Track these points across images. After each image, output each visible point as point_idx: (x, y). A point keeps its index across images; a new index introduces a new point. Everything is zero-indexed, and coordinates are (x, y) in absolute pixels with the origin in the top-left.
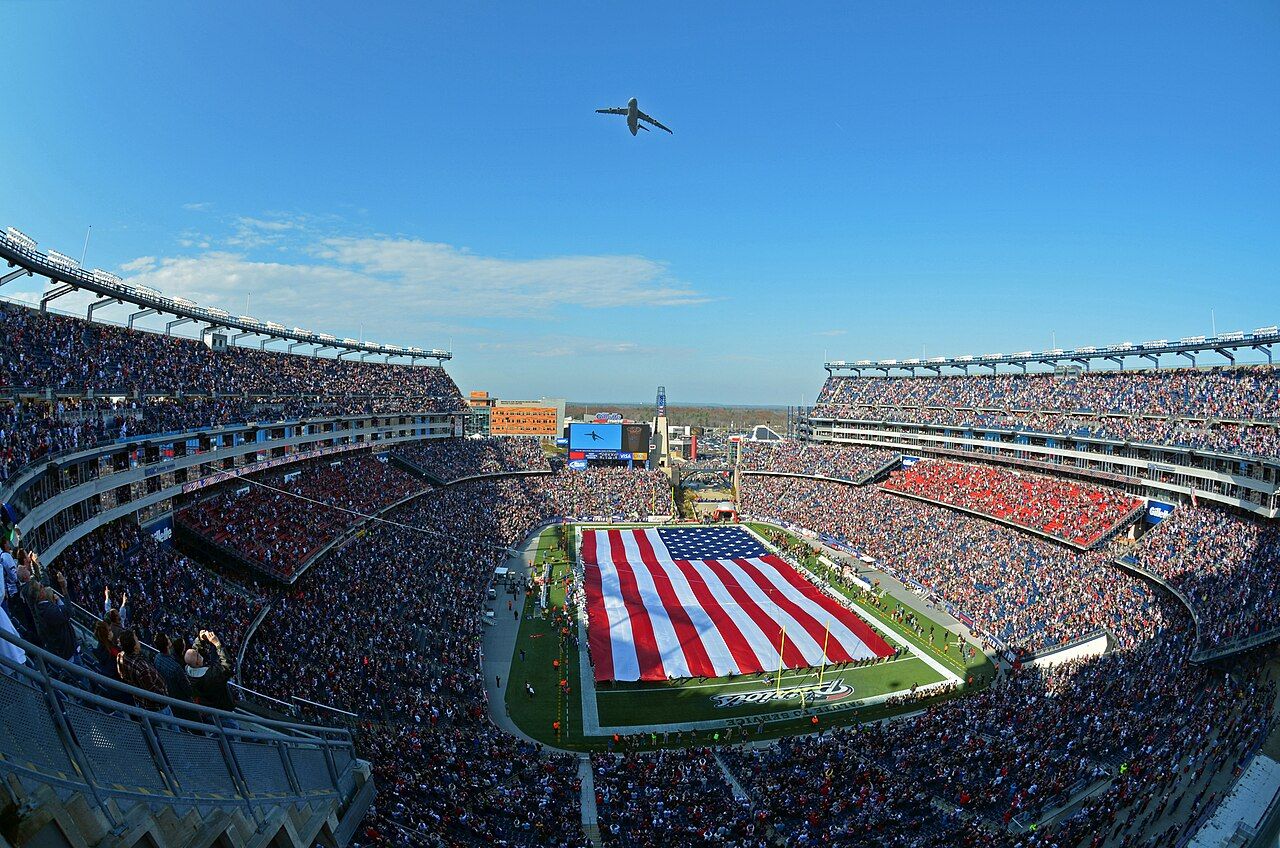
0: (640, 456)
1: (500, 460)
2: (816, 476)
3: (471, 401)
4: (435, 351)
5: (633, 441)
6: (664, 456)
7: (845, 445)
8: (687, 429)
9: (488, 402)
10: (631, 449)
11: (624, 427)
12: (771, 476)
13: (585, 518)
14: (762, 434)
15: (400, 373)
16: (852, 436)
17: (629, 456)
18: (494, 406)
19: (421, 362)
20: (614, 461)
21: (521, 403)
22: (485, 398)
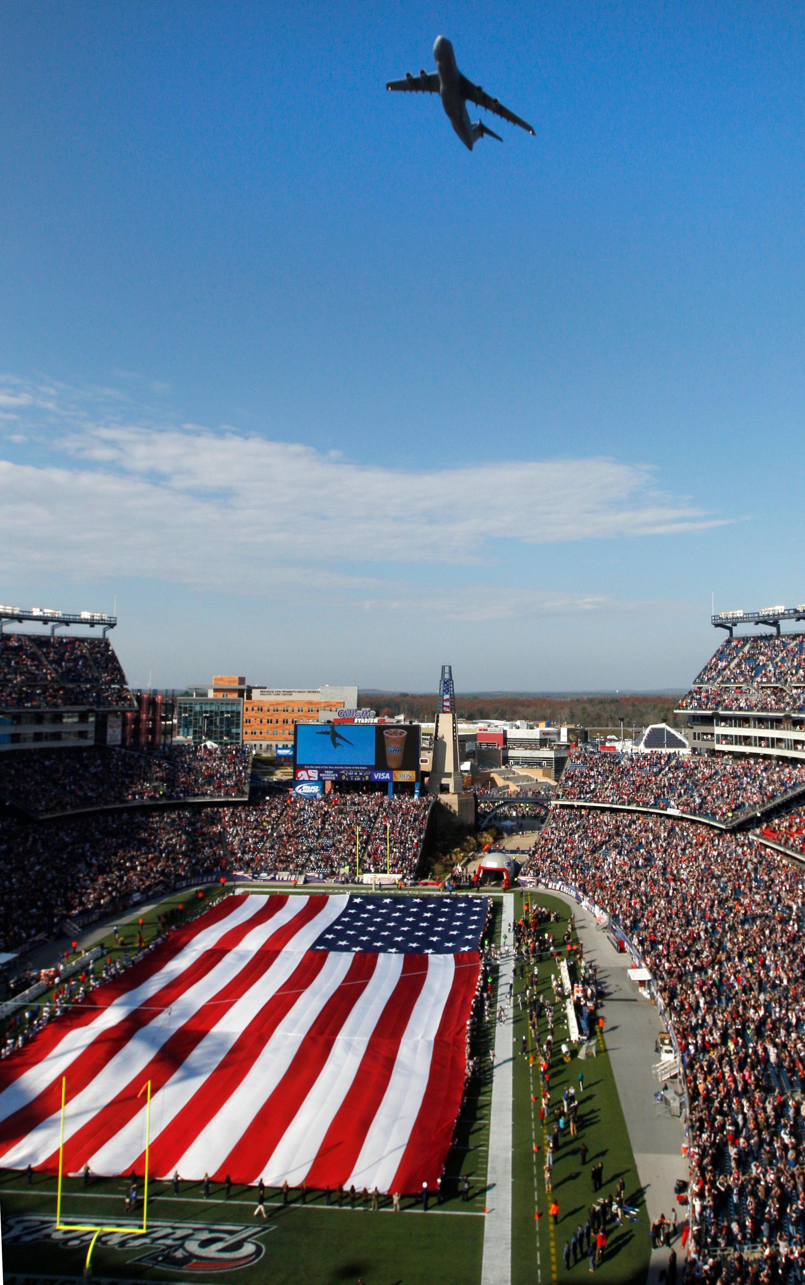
0: (406, 776)
1: (171, 781)
2: (670, 811)
3: (216, 690)
4: (86, 615)
5: (394, 750)
6: (448, 775)
7: (739, 756)
8: (564, 731)
9: (241, 693)
10: (391, 764)
11: (380, 729)
12: (603, 810)
13: (264, 875)
14: (656, 739)
15: (20, 648)
16: (746, 740)
17: (388, 776)
18: (249, 697)
19: (63, 631)
20: (366, 783)
21: (290, 693)
22: (236, 685)
